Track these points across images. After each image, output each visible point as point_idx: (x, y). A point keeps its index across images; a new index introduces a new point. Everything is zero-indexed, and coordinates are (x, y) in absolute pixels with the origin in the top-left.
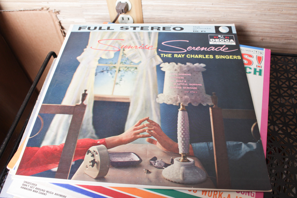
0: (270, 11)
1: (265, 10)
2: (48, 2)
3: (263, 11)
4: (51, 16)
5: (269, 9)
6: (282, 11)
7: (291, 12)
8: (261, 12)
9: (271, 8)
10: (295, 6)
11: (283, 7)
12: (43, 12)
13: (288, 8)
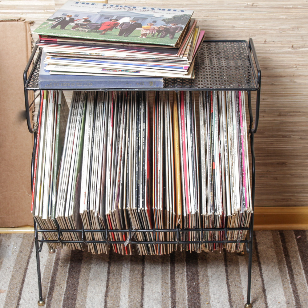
0: (209, 17)
1: (205, 17)
2: (26, 14)
3: (204, 17)
4: (26, 26)
5: (207, 16)
6: (218, 17)
7: (225, 17)
8: (202, 18)
9: (209, 14)
10: (226, 12)
11: (217, 13)
12: (19, 23)
13: (222, 14)
